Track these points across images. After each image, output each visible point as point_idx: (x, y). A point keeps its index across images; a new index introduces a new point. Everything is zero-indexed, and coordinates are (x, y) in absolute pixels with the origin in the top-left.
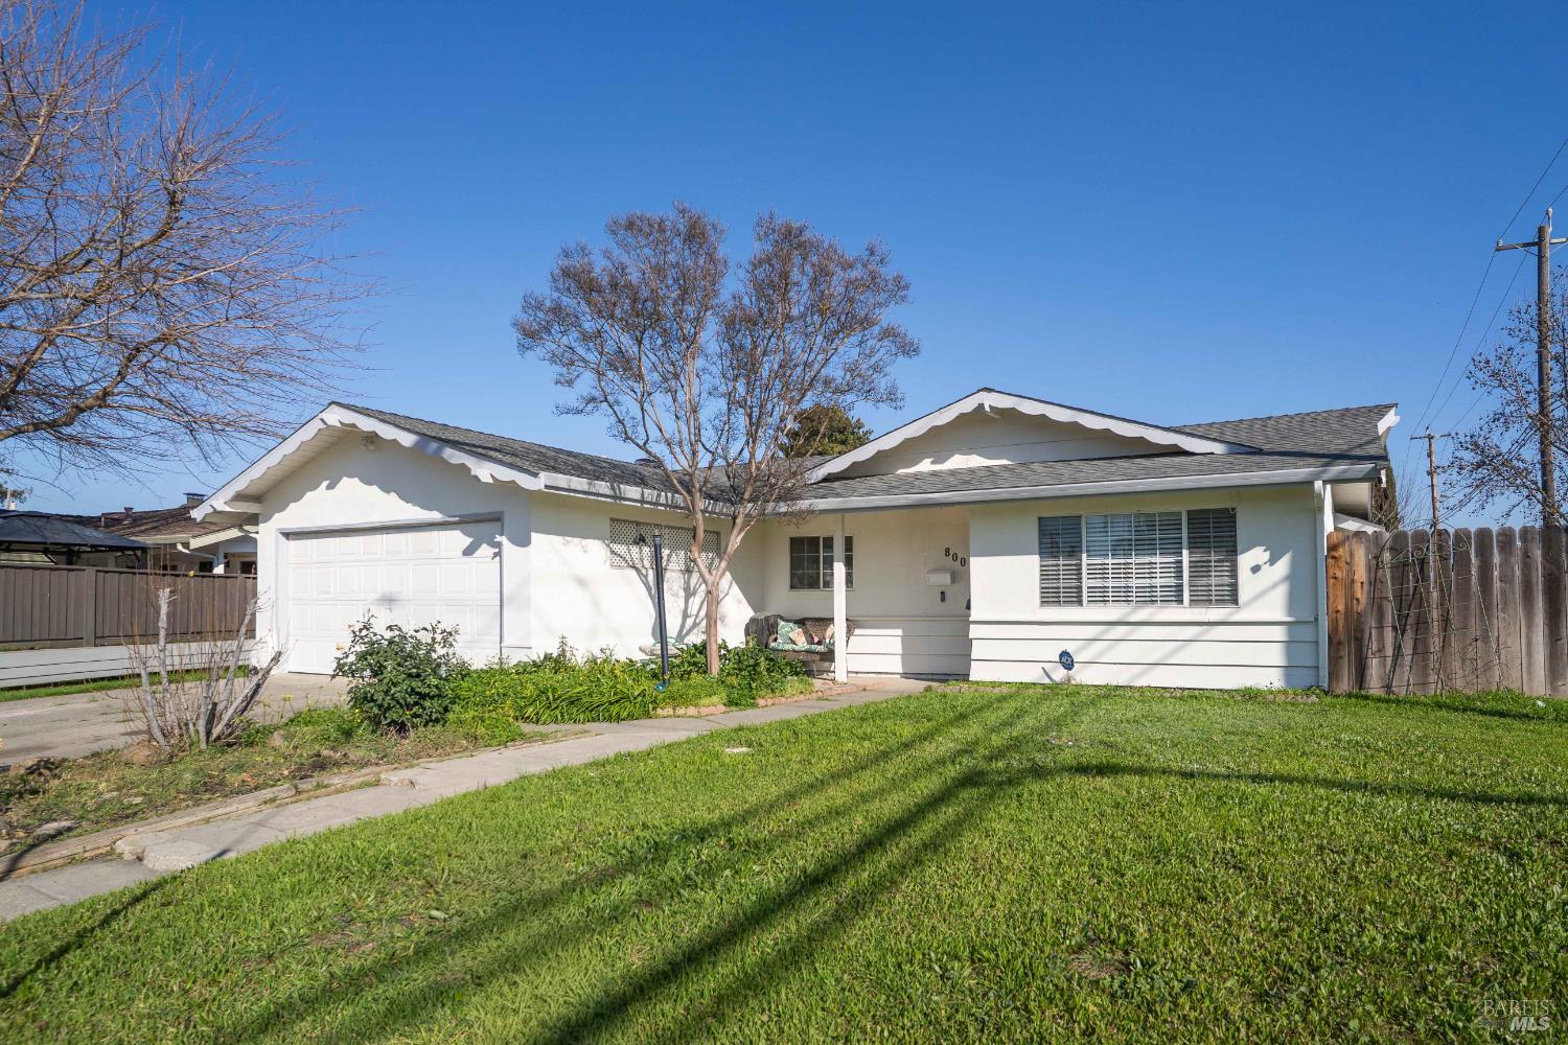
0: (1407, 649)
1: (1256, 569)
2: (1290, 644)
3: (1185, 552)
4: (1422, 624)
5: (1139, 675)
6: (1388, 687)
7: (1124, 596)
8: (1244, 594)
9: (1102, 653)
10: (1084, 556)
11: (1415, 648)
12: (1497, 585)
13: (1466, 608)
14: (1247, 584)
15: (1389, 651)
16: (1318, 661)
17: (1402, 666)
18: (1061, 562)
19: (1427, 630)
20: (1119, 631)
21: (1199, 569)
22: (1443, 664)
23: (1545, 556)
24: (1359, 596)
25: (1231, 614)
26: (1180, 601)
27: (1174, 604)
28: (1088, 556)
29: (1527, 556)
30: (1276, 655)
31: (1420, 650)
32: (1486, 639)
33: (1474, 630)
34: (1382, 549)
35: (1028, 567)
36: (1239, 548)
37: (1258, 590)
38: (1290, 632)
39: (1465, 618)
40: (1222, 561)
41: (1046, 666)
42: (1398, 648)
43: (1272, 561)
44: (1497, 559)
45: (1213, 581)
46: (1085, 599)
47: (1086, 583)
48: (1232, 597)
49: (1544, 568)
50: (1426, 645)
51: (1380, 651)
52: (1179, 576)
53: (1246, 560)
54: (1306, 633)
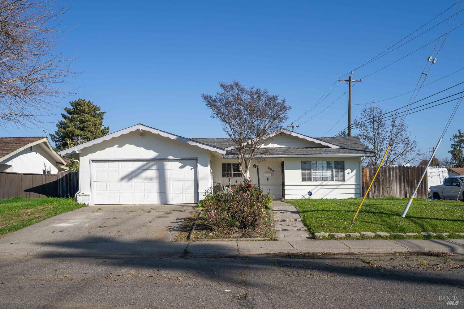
0: (376, 189)
1: (348, 173)
2: (356, 189)
3: (334, 170)
4: (379, 185)
5: (324, 196)
6: (373, 197)
7: (321, 179)
8: (346, 179)
9: (316, 192)
10: (312, 170)
11: (378, 190)
12: (391, 177)
13: (386, 182)
14: (347, 177)
15: (373, 190)
16: (360, 192)
17: (375, 193)
18: (306, 172)
19: (380, 186)
20: (320, 187)
21: (337, 173)
22: (383, 193)
23: (399, 172)
24: (367, 179)
25: (343, 183)
26: (333, 180)
27: (331, 181)
28: (313, 170)
29: (396, 172)
30: (353, 191)
31: (379, 189)
32: (390, 187)
33: (388, 186)
34: (372, 170)
35: (299, 172)
36: (345, 169)
37: (349, 177)
38: (356, 187)
39: (386, 183)
40: (341, 172)
41: (303, 195)
42: (375, 189)
43: (352, 172)
44: (391, 172)
45: (339, 176)
46: (312, 180)
47: (312, 176)
48: (343, 179)
49: (399, 174)
50: (380, 189)
51: (371, 190)
52: (333, 175)
53: (346, 172)
54: (358, 187)
